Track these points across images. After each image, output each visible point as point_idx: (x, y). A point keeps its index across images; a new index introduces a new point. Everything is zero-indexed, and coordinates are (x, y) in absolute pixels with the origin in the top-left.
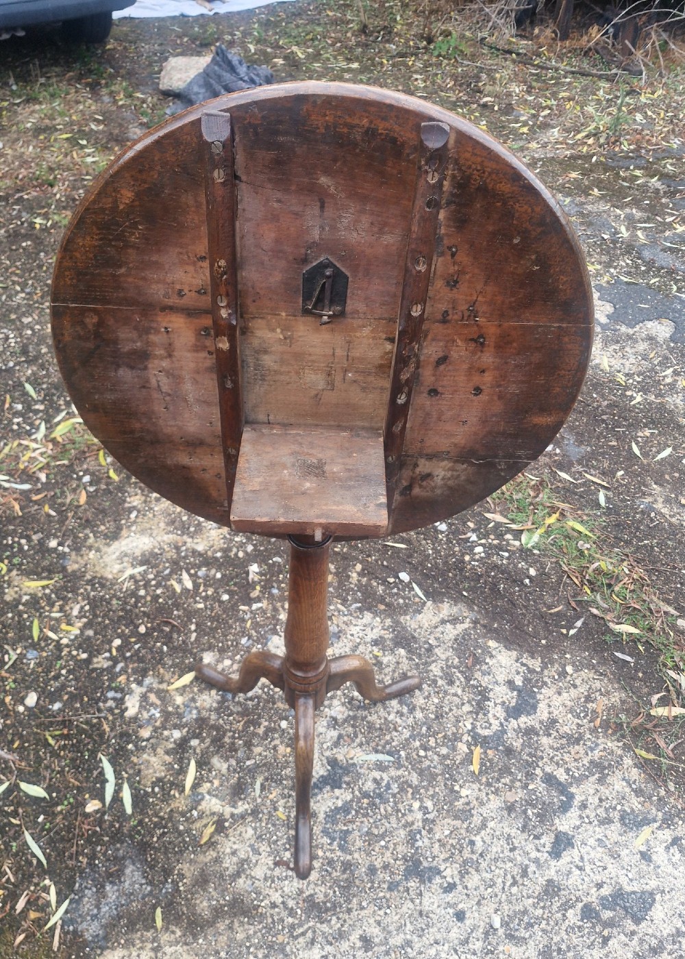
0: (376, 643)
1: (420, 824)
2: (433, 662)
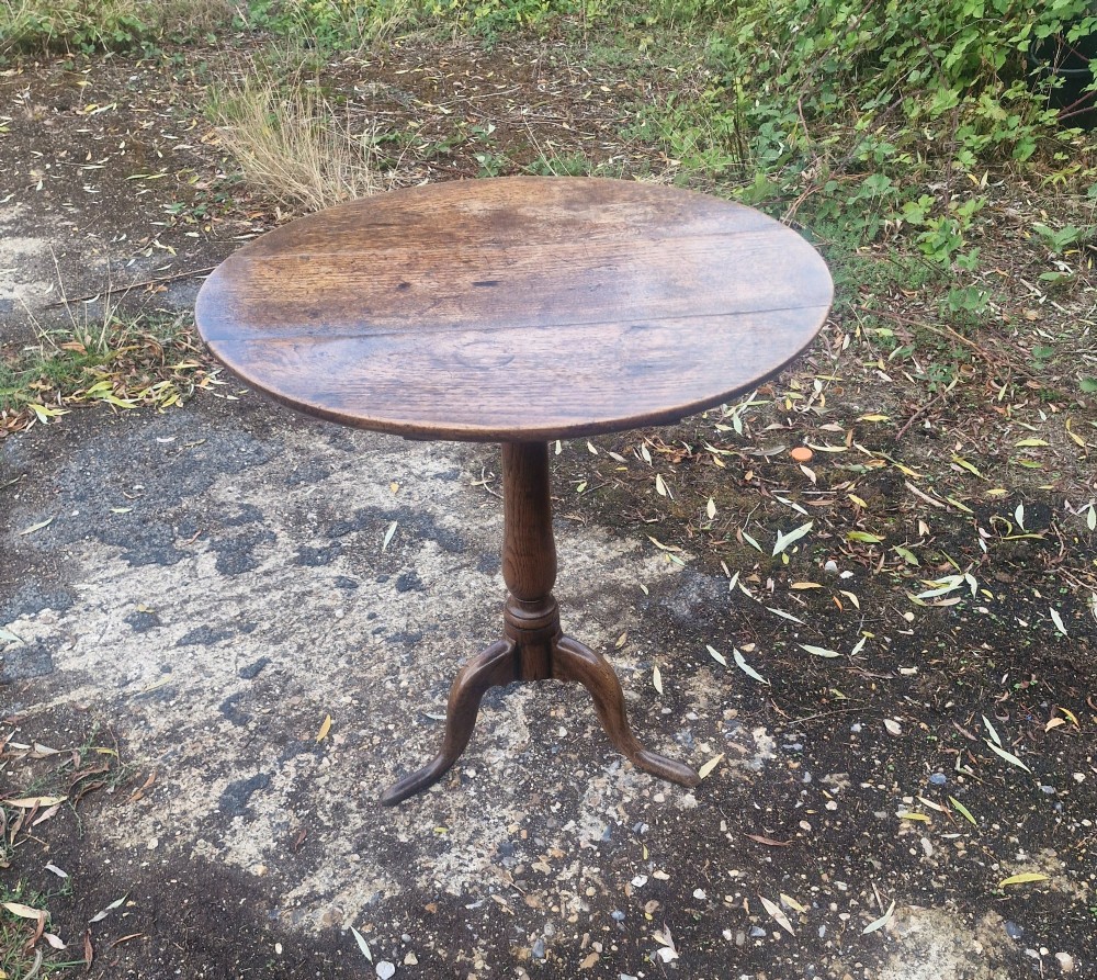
0: (444, 847)
1: (401, 670)
2: (358, 831)
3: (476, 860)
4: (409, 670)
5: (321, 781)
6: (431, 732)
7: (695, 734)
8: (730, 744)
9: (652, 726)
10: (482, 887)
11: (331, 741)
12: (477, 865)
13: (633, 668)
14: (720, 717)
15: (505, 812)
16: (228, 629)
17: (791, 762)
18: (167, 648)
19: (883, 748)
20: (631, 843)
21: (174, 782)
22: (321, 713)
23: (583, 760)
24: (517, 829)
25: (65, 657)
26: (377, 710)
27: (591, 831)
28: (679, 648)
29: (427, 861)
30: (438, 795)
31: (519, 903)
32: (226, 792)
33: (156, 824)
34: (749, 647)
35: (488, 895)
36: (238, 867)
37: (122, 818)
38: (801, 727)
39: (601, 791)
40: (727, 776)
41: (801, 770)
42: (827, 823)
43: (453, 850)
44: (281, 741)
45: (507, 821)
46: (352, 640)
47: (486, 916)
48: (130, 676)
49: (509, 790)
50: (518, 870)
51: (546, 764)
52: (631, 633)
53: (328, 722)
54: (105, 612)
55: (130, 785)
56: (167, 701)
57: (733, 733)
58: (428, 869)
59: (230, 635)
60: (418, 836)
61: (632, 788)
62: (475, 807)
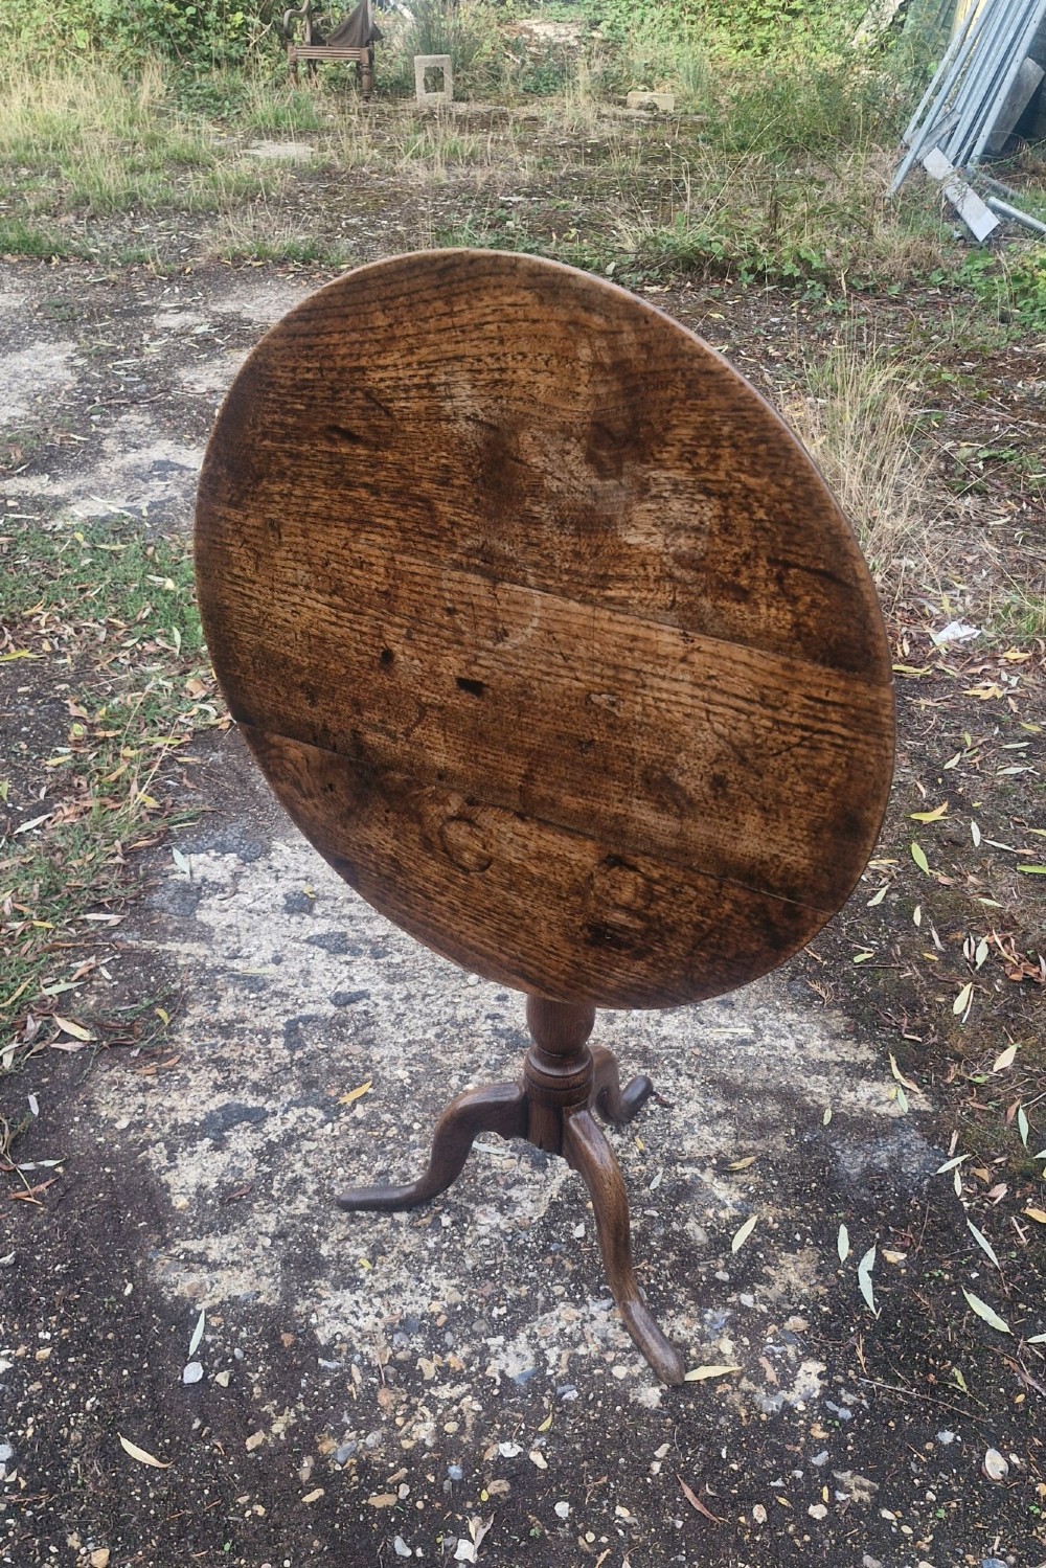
2: (292, 1217)
3: (372, 1317)
4: (488, 1075)
5: (307, 1145)
7: (732, 1323)
8: (763, 1360)
9: (687, 1284)
10: (351, 1350)
11: (351, 1110)
12: (366, 1323)
13: (728, 1202)
14: (780, 1321)
15: (444, 1284)
16: (361, 946)
17: (819, 1427)
18: (296, 940)
19: (957, 1483)
20: (542, 1403)
21: (190, 1074)
22: (368, 1075)
23: (576, 1277)
24: (439, 1310)
25: (210, 908)
26: (419, 1101)
27: (512, 1361)
28: (805, 1209)
29: (326, 1289)
30: (396, 1225)
31: (371, 1392)
32: (219, 1110)
33: (143, 1106)
34: (894, 1257)
35: (349, 1361)
36: (167, 1187)
37: (122, 1085)
38: (871, 1394)
39: (562, 1324)
40: (723, 1396)
41: (822, 1445)
42: (791, 1529)
43: (359, 1292)
44: (309, 1084)
45: (439, 1293)
46: (461, 1013)
47: (327, 1383)
48: (245, 952)
49: (469, 1262)
50: (401, 1356)
51: (532, 1257)
52: (763, 1160)
53: (366, 1088)
54: (277, 878)
55: (154, 1057)
56: (252, 992)
57: (777, 1349)
58: (319, 1297)
59: (357, 952)
60: (339, 1257)
61: (599, 1342)
62: (420, 1260)
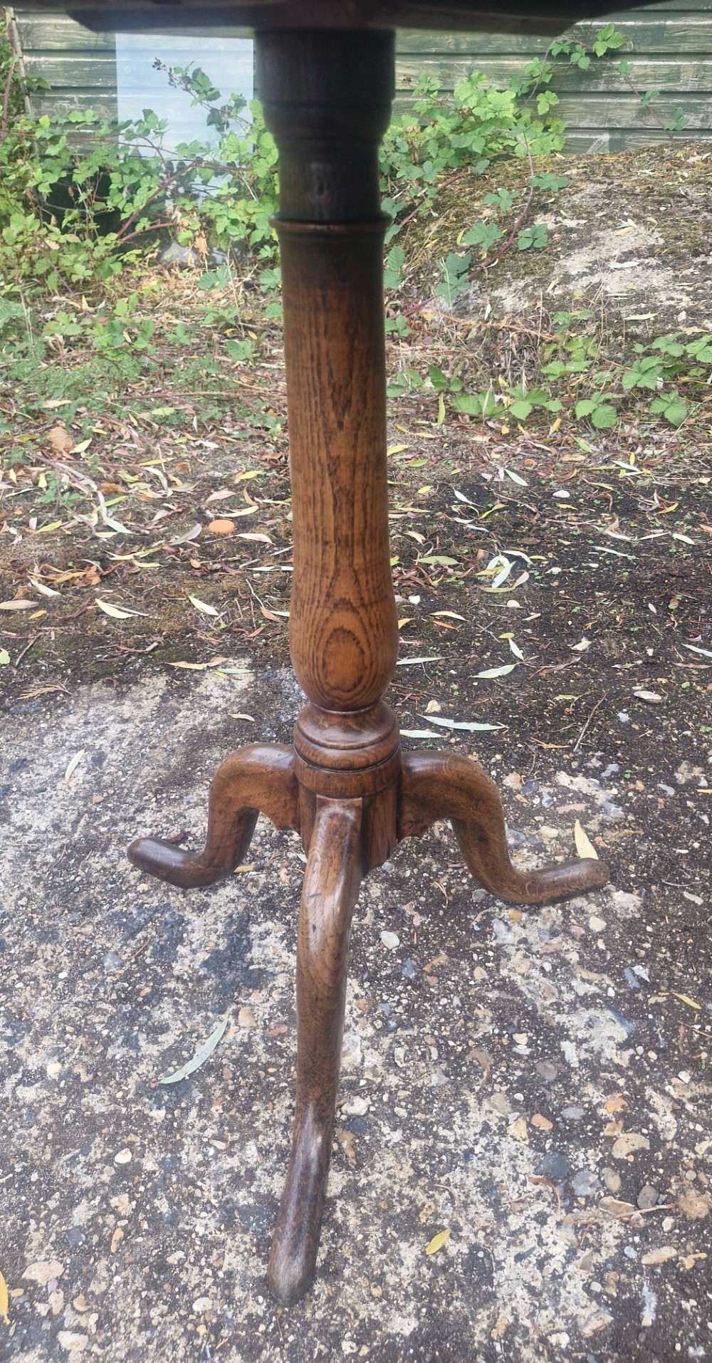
0: (482, 1267)
1: (21, 1052)
3: (546, 1232)
4: (36, 1041)
6: (204, 1105)
8: (561, 810)
10: (618, 1263)
11: (34, 1291)
12: (558, 1241)
15: (476, 1117)
17: (633, 785)
20: (657, 1004)
23: (460, 953)
24: (523, 1125)
26: (57, 1154)
27: (603, 1034)
29: (493, 1319)
30: (353, 1192)
31: (689, 1229)
34: (435, 706)
35: (639, 1269)
38: (588, 748)
39: (537, 974)
40: (612, 844)
41: (651, 786)
43: (499, 1253)
47: (689, 1305)
49: (436, 1080)
50: (614, 1182)
51: (426, 1000)
57: (547, 799)
58: (512, 1330)
60: (419, 1294)
61: (559, 939)
62: (428, 1154)
